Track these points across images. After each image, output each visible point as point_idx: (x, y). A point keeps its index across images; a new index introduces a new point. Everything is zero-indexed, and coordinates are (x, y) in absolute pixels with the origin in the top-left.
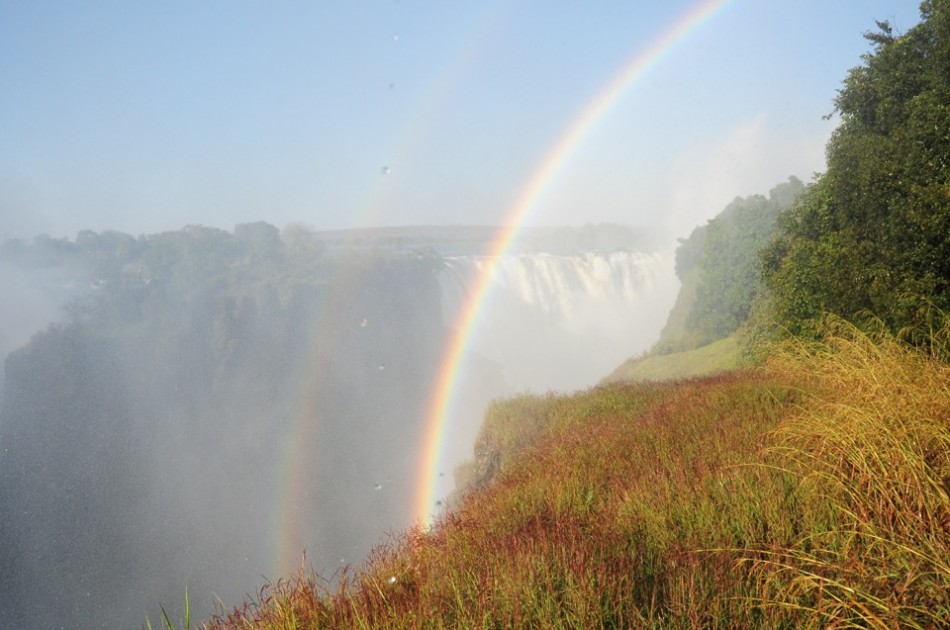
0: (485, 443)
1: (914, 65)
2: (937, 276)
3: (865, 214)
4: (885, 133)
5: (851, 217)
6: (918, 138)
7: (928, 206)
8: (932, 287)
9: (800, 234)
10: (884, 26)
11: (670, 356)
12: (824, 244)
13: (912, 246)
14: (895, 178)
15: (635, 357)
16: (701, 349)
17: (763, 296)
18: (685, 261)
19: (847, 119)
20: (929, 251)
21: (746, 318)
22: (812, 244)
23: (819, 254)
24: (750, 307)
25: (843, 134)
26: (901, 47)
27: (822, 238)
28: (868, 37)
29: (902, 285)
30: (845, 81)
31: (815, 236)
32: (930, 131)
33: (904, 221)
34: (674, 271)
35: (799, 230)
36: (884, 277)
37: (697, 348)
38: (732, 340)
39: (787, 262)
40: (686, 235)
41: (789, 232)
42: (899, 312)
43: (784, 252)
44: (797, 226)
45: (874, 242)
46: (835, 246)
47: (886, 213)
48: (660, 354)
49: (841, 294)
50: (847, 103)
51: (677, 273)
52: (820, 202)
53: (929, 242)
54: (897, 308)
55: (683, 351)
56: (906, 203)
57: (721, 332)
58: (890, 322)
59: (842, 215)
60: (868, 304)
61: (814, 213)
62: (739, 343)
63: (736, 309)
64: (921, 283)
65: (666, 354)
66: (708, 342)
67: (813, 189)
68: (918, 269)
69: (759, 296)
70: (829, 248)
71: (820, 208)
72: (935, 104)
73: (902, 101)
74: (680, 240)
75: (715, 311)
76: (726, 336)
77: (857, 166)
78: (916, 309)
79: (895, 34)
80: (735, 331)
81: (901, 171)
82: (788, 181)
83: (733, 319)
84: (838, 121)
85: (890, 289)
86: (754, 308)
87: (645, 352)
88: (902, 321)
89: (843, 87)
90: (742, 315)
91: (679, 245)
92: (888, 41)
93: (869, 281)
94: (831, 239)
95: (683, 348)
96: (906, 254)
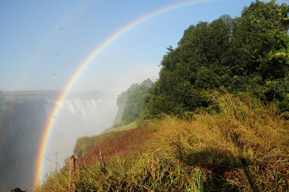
0: (77, 149)
1: (177, 56)
2: (184, 103)
3: (168, 89)
4: (172, 71)
5: (165, 90)
6: (179, 73)
7: (181, 88)
8: (183, 106)
9: (153, 94)
10: (170, 47)
11: (118, 128)
12: (159, 96)
13: (178, 97)
14: (174, 81)
15: (108, 128)
16: (126, 125)
17: (143, 111)
18: (120, 101)
19: (163, 67)
20: (182, 98)
21: (138, 117)
22: (156, 96)
23: (158, 99)
24: (139, 113)
25: (162, 70)
26: (174, 52)
27: (158, 95)
28: (167, 49)
29: (177, 106)
30: (163, 58)
31: (157, 94)
32: (181, 71)
33: (176, 91)
34: (116, 104)
35: (153, 93)
36: (173, 104)
37: (125, 125)
38: (134, 122)
39: (151, 101)
40: (120, 94)
41: (150, 93)
42: (176, 112)
43: (149, 98)
44: (152, 92)
45: (170, 96)
46: (161, 97)
47: (173, 89)
48: (115, 127)
49: (163, 108)
50: (163, 63)
51: (117, 105)
52: (158, 86)
53: (182, 96)
54: (176, 111)
55: (121, 126)
56: (177, 87)
57: (131, 121)
58: (175, 114)
59: (163, 89)
60: (169, 110)
61: (157, 89)
62: (136, 123)
63: (135, 114)
64: (181, 105)
65: (116, 127)
66: (128, 124)
67: (156, 83)
68: (180, 102)
69: (141, 111)
70: (160, 97)
71: (158, 87)
72: (182, 66)
73: (175, 64)
74: (118, 95)
75: (129, 115)
76: (133, 122)
77: (166, 78)
78: (180, 111)
79: (173, 49)
80: (135, 120)
81: (175, 80)
82: (147, 80)
83: (134, 117)
84: (161, 67)
85: (174, 107)
86: (140, 114)
87: (111, 127)
88: (177, 114)
89: (162, 59)
90: (137, 116)
91: (118, 97)
92: (172, 50)
93: (169, 105)
94: (160, 95)
95: (121, 125)
96: (177, 99)
